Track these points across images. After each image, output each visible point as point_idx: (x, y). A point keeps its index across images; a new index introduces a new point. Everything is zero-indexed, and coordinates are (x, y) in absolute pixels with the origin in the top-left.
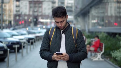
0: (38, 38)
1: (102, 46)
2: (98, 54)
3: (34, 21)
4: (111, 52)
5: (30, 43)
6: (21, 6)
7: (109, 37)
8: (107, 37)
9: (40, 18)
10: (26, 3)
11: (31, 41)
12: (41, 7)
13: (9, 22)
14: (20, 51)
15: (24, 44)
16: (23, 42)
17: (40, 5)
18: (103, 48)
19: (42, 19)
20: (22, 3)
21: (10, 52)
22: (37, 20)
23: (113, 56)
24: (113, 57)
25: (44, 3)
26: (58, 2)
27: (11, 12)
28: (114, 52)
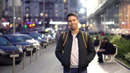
0: (51, 41)
2: (112, 56)
3: (45, 24)
4: (124, 53)
5: (44, 46)
6: (31, 8)
9: (51, 20)
10: (36, 5)
11: (44, 44)
16: (36, 46)
17: (51, 6)
18: (117, 50)
19: (54, 21)
20: (32, 5)
22: (48, 23)
23: (126, 57)
24: (127, 59)
25: (55, 4)
28: (127, 54)
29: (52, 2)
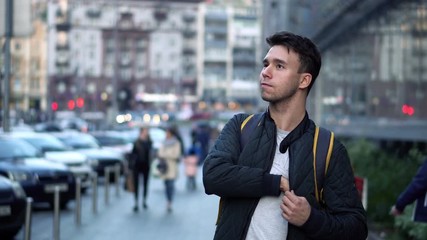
1: (362, 190)
3: (119, 100)
5: (105, 179)
6: (75, 45)
7: (383, 156)
8: (376, 155)
9: (141, 88)
10: (92, 38)
11: (108, 170)
12: (145, 50)
13: (33, 104)
14: (72, 205)
15: (84, 180)
16: (80, 174)
17: (142, 44)
19: (150, 91)
20: (77, 37)
21: (35, 210)
22: (130, 95)
23: (398, 223)
24: (401, 227)
25: (154, 36)
26: (206, 34)
27: (38, 67)
29: (145, 27)
